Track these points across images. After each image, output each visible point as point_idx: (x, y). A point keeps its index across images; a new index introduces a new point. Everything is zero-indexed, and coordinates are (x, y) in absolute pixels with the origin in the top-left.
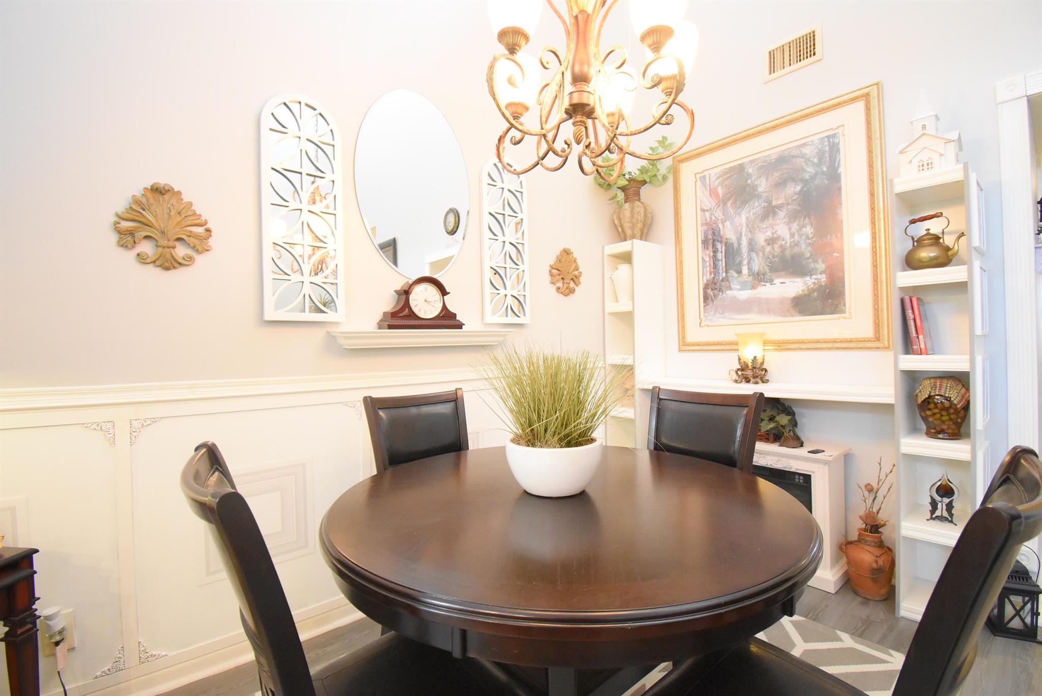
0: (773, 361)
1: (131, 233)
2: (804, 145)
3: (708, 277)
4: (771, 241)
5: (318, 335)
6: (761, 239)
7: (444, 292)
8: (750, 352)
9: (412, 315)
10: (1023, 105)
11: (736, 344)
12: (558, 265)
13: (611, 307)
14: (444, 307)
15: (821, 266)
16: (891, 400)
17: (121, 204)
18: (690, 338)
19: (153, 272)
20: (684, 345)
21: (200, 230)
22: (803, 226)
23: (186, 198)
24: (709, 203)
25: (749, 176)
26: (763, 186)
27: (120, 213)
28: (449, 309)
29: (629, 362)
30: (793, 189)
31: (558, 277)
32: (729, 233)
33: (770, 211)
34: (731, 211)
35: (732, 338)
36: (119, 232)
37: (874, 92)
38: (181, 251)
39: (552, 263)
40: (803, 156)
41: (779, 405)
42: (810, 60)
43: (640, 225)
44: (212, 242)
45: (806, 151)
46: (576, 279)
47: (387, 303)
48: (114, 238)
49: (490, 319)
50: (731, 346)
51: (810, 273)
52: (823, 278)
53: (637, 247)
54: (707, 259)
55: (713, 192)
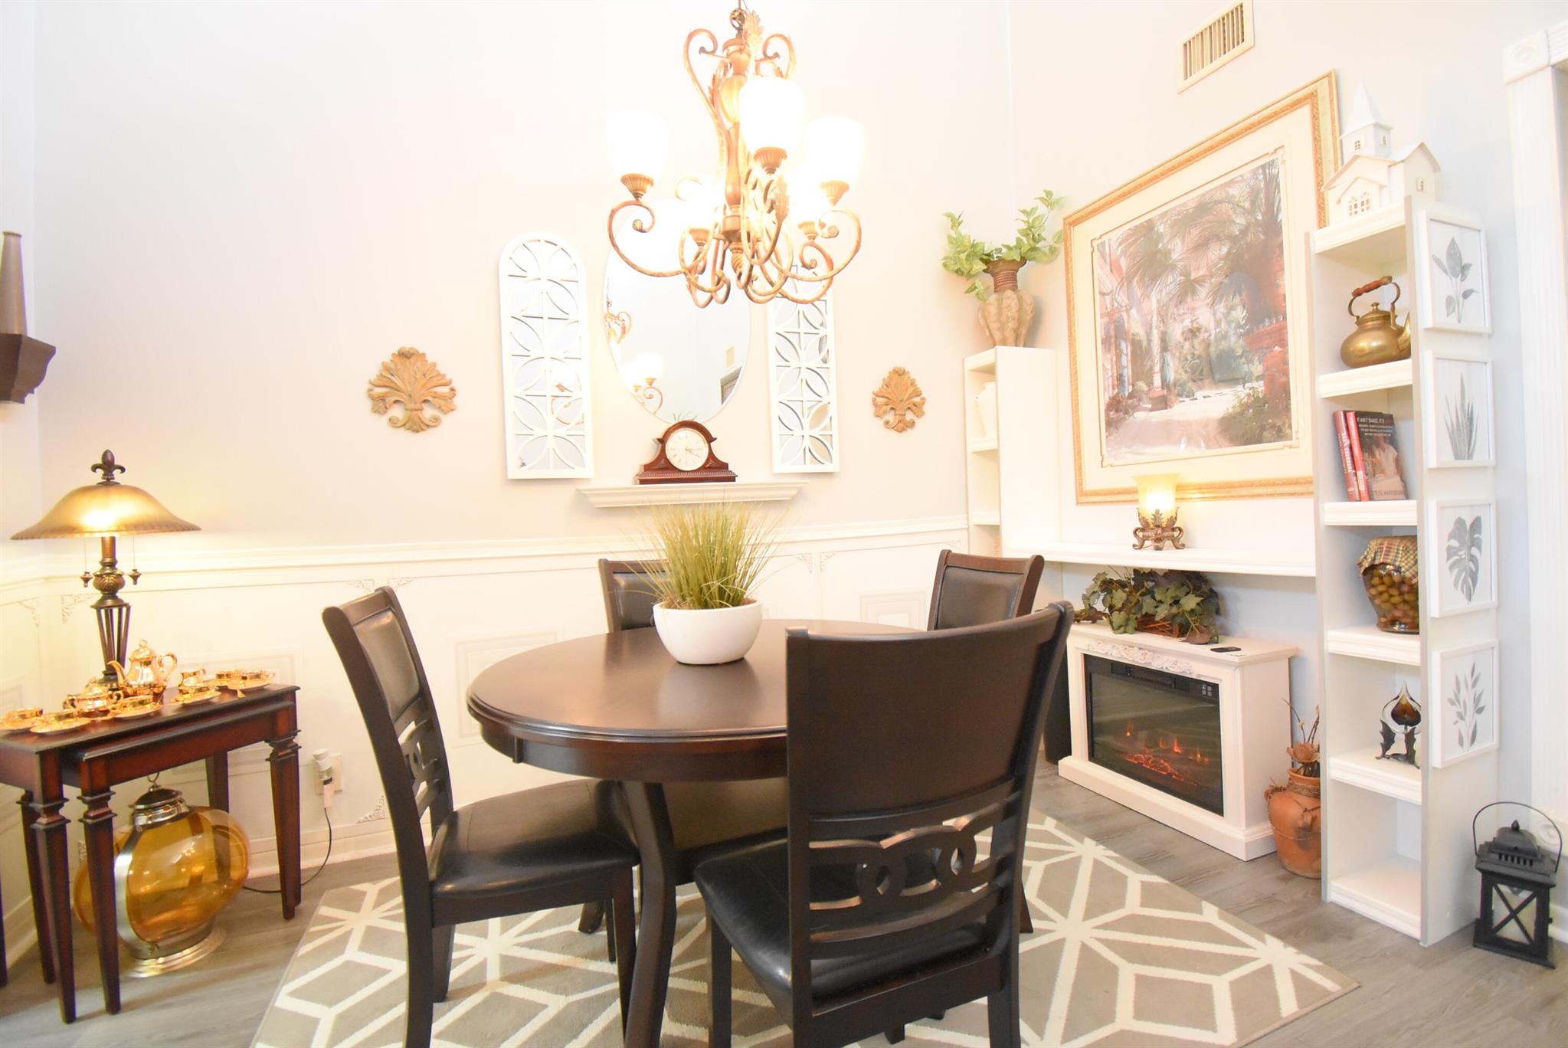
0: (1195, 515)
1: (382, 399)
2: (1232, 182)
3: (1111, 393)
4: (1193, 333)
5: (566, 493)
6: (1177, 331)
7: (709, 439)
8: (1159, 502)
9: (670, 467)
10: (1547, 77)
11: (1134, 491)
12: (885, 391)
13: (976, 443)
14: (711, 454)
15: (1257, 368)
16: (1311, 572)
17: (373, 372)
18: (1090, 485)
19: (404, 435)
20: (1084, 496)
21: (445, 390)
22: (1232, 308)
23: (430, 359)
24: (1110, 282)
25: (1160, 236)
26: (1178, 250)
27: (372, 381)
28: (719, 458)
29: (994, 521)
30: (1218, 251)
31: (885, 407)
32: (1135, 325)
33: (1188, 288)
34: (1138, 292)
35: (1130, 484)
36: (373, 398)
37: (1323, 89)
38: (428, 413)
39: (876, 389)
40: (1229, 200)
41: (1195, 581)
42: (1239, 49)
43: (1011, 325)
44: (457, 401)
45: (1234, 191)
46: (917, 409)
47: (647, 454)
48: (368, 404)
49: (779, 468)
50: (1127, 495)
51: (1243, 380)
52: (1260, 386)
53: (1008, 357)
54: (1109, 367)
55: (1114, 267)
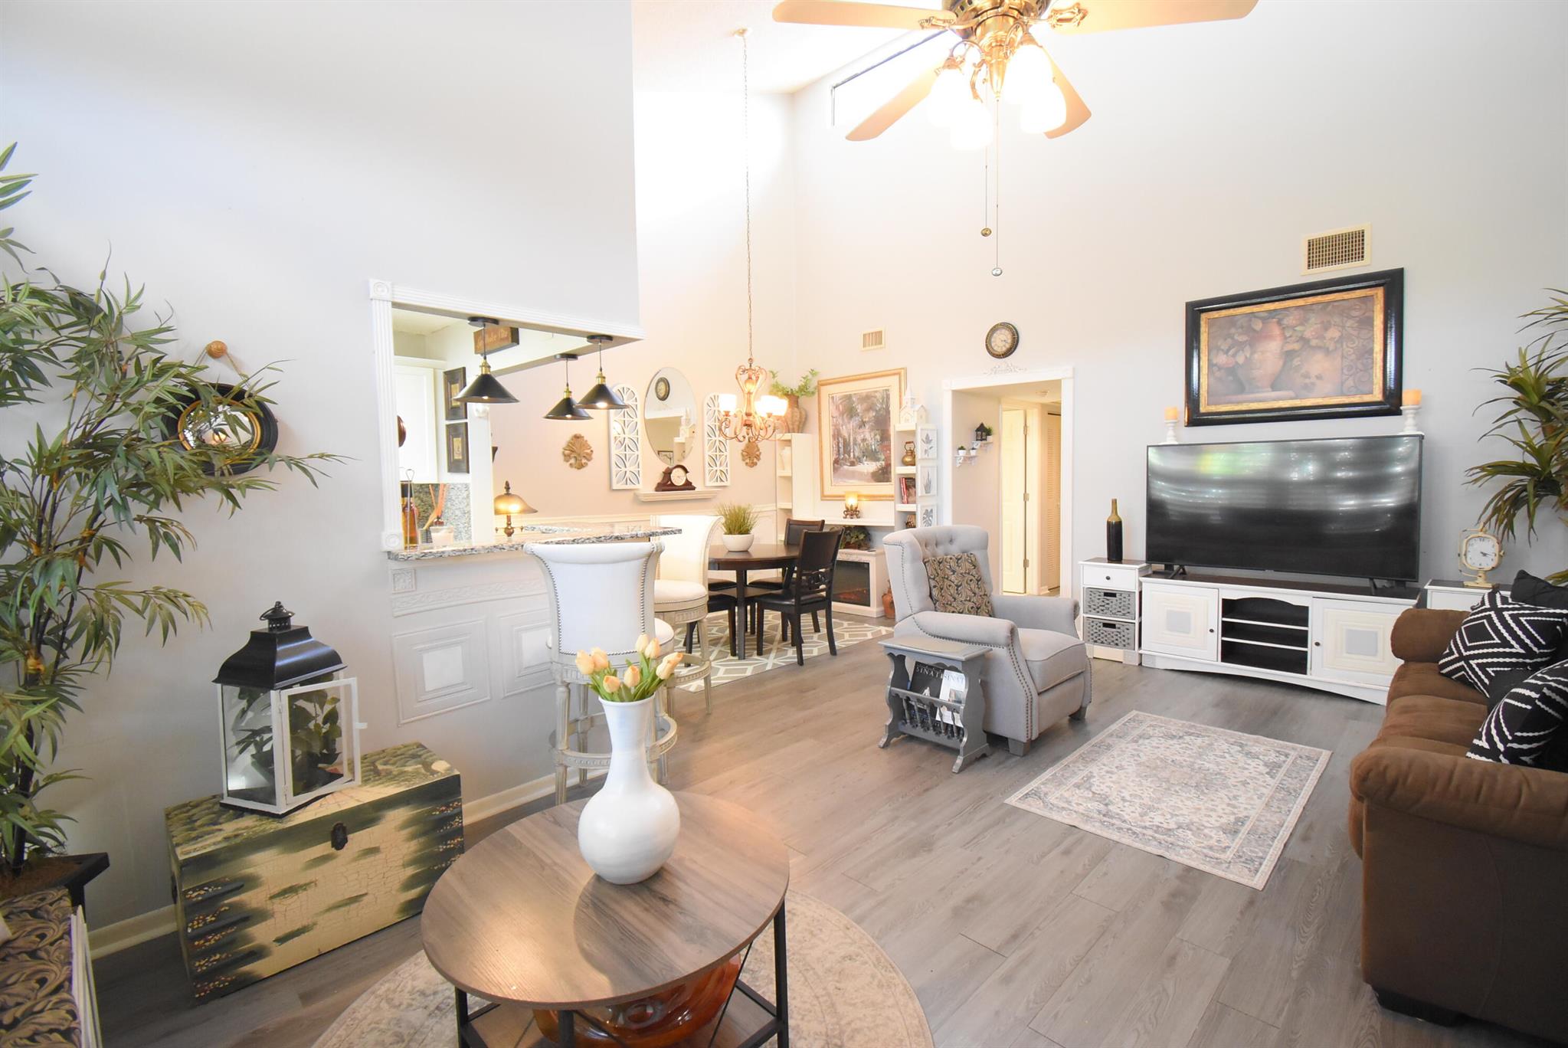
0: (864, 506)
1: (569, 456)
2: (876, 392)
3: (835, 457)
4: (864, 440)
5: (631, 494)
6: (859, 438)
7: (686, 471)
8: (852, 501)
9: (672, 484)
10: (950, 393)
11: (843, 496)
12: (747, 450)
13: (780, 473)
14: (686, 480)
15: (883, 457)
16: (893, 525)
17: (564, 444)
18: (826, 493)
19: (574, 470)
20: (824, 497)
22: (875, 435)
23: (585, 439)
24: (836, 414)
25: (854, 402)
26: (859, 408)
27: (564, 448)
28: (690, 480)
29: (790, 507)
30: (872, 414)
31: (747, 457)
32: (845, 433)
33: (863, 424)
34: (846, 420)
35: (843, 494)
36: (565, 455)
37: (903, 372)
38: (583, 461)
39: (743, 449)
40: (875, 397)
41: (863, 529)
42: (879, 346)
43: (797, 423)
44: (593, 456)
45: (878, 395)
46: (758, 457)
47: (658, 478)
48: (562, 457)
49: (709, 484)
50: (841, 498)
51: (878, 460)
52: (883, 463)
53: (796, 437)
54: (834, 446)
55: (837, 408)
